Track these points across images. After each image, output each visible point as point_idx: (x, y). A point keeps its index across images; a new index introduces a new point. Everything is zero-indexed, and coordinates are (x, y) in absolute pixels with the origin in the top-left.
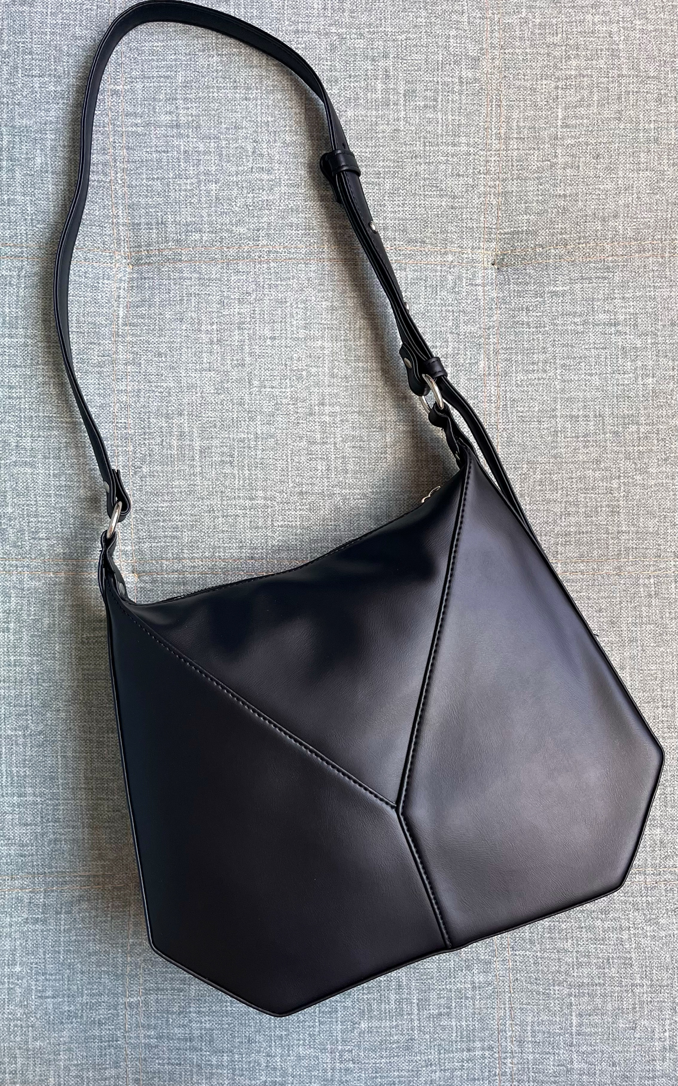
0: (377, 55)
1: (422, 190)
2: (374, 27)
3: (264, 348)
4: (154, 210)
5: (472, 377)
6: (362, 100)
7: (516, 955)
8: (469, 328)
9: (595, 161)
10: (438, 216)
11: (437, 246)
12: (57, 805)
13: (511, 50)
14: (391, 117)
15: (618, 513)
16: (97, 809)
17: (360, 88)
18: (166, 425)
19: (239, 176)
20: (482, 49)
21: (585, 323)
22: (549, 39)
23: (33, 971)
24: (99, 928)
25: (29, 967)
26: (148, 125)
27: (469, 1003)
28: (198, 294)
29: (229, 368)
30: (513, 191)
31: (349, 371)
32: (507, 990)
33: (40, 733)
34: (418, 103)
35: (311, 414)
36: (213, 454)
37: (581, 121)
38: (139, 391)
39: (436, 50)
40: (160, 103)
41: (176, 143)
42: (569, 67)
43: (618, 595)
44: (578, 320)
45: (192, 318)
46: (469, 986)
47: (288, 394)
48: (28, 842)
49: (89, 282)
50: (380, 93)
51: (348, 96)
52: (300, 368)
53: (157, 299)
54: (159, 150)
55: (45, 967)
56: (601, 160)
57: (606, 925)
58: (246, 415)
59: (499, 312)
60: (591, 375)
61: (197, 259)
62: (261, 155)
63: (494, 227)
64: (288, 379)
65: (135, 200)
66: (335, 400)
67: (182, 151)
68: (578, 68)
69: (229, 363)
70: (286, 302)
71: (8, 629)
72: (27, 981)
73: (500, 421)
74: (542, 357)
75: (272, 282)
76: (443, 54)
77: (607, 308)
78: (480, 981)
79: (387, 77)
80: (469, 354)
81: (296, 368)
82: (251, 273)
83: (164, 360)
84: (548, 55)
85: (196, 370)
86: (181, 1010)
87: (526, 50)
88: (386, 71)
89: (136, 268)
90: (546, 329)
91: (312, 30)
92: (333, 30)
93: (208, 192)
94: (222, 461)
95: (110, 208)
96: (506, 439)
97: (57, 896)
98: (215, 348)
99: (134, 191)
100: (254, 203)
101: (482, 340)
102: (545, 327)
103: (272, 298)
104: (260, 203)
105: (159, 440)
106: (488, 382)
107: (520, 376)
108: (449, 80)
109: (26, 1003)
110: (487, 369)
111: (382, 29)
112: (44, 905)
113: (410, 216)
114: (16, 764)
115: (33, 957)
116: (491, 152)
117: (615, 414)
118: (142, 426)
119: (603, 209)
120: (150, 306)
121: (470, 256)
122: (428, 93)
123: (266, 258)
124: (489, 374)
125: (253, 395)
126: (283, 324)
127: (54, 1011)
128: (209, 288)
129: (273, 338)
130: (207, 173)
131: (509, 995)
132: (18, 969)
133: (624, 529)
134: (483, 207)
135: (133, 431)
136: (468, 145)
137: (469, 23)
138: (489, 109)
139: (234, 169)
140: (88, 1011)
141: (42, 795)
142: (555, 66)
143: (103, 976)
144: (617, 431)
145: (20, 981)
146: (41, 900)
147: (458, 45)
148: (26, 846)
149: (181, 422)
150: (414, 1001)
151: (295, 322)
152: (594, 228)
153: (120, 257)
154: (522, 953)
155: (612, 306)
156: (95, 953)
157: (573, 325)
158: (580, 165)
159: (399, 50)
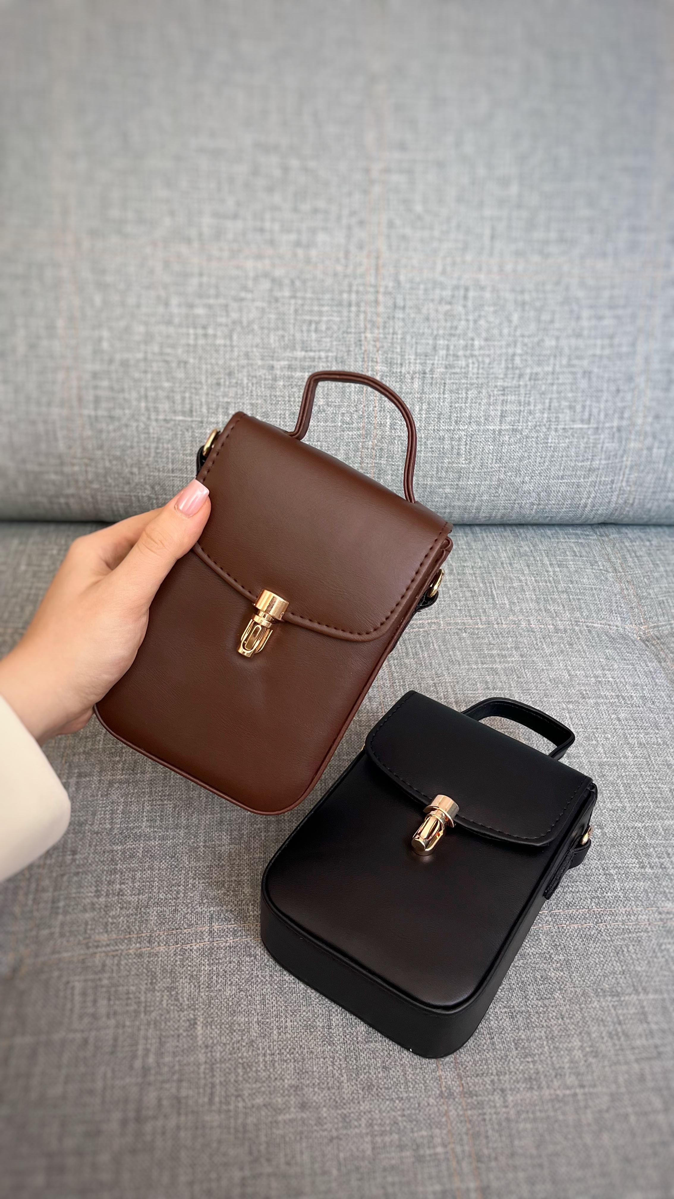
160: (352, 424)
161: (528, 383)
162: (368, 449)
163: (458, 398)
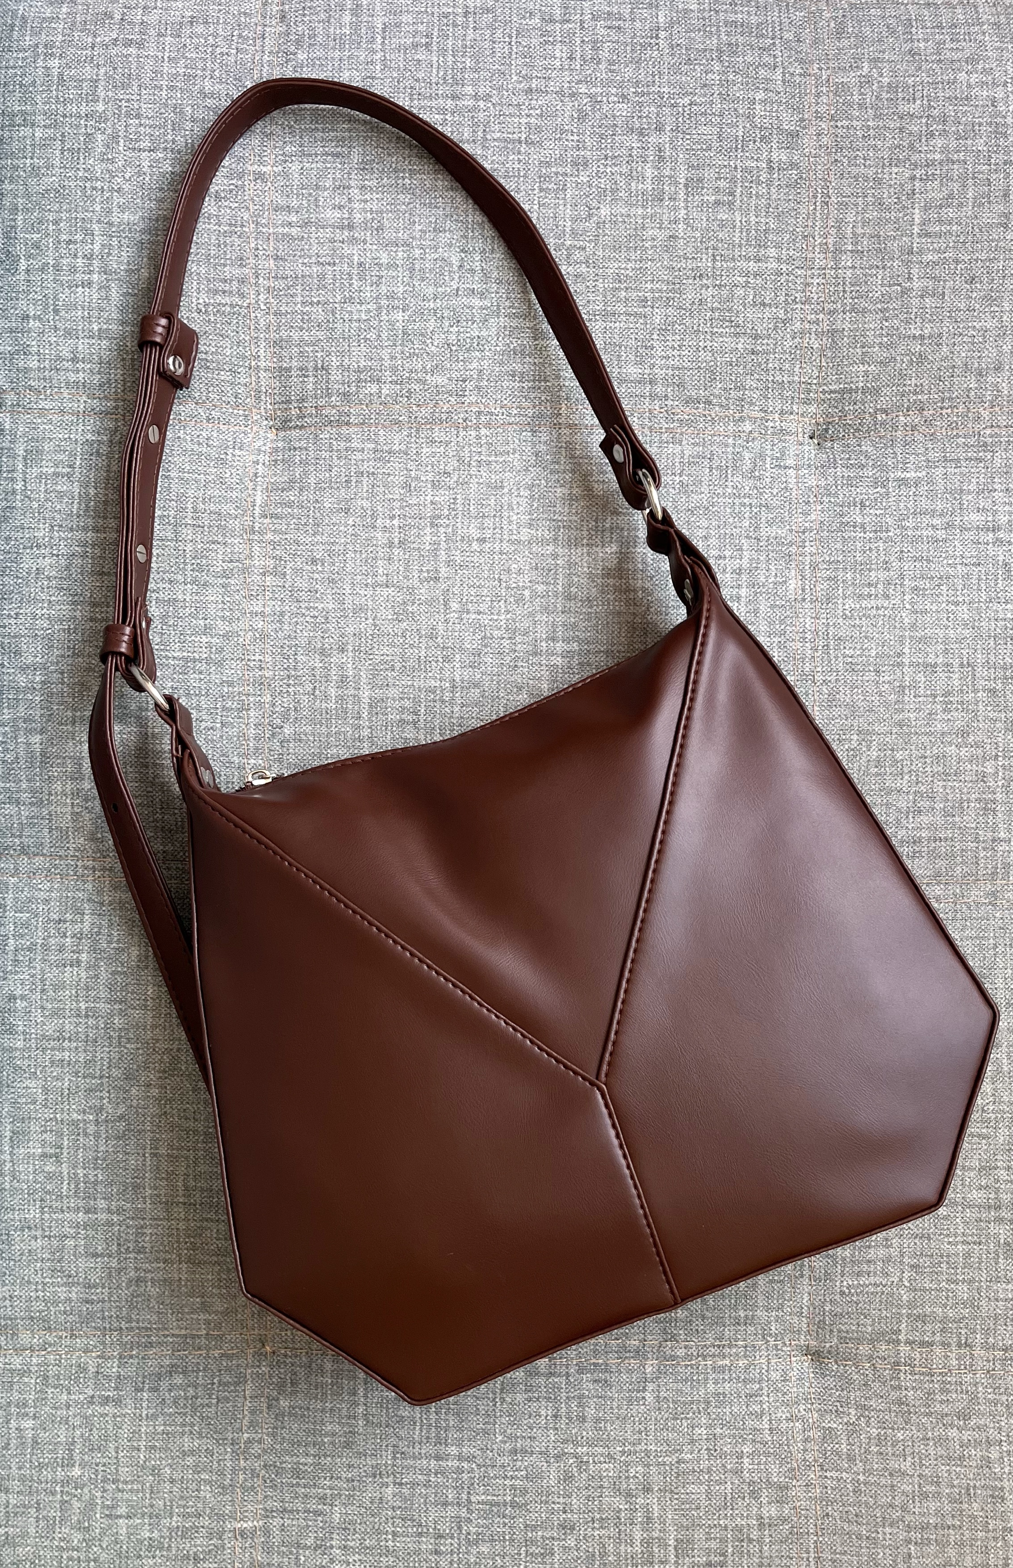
0: (646, 127)
1: (708, 325)
2: (643, 86)
3: (468, 554)
4: (311, 348)
5: (778, 603)
6: (623, 192)
7: (826, 1477)
8: (774, 531)
9: (968, 287)
10: (731, 365)
11: (729, 408)
12: (142, 1227)
13: (846, 123)
14: (665, 217)
15: (994, 810)
16: (201, 1235)
17: (621, 174)
18: (321, 665)
19: (438, 301)
20: (802, 120)
21: (949, 526)
22: (904, 108)
23: (99, 1477)
24: (198, 1414)
25: (93, 1471)
26: (306, 224)
27: (754, 1548)
28: (373, 473)
29: (416, 582)
30: (844, 329)
31: (593, 590)
32: (811, 1531)
33: (121, 1118)
34: (706, 198)
35: (535, 654)
36: (389, 709)
37: (948, 228)
38: (282, 614)
39: (735, 120)
40: (326, 193)
41: (347, 251)
42: (931, 148)
43: (992, 935)
44: (939, 522)
45: (362, 508)
46: (754, 1522)
47: (502, 623)
48: (97, 1281)
49: (214, 454)
50: (650, 182)
51: (603, 186)
52: (521, 584)
53: (312, 480)
54: (321, 261)
55: (117, 1471)
56: (978, 285)
57: (966, 1435)
58: (439, 653)
59: (819, 508)
60: (957, 604)
61: (372, 421)
62: (472, 271)
63: (815, 381)
64: (503, 602)
65: (284, 334)
66: (571, 633)
67: (355, 263)
68: (945, 149)
69: (416, 576)
70: (502, 487)
71: (78, 962)
72: (90, 1492)
73: (819, 669)
74: (883, 575)
75: (482, 457)
76: (744, 127)
77: (983, 504)
78: (770, 1515)
79: (661, 158)
80: (773, 569)
81: (514, 585)
82: (452, 444)
83: (320, 569)
84: (901, 130)
85: (366, 585)
86: (318, 1542)
87: (869, 123)
88: (660, 151)
89: (282, 434)
90: (890, 534)
91: (552, 88)
92: (583, 89)
93: (392, 323)
94: (402, 721)
95: (246, 344)
96: (826, 696)
97: (138, 1364)
98: (396, 553)
99: (283, 321)
100: (459, 340)
101: (793, 549)
102: (887, 531)
103: (481, 481)
104: (468, 340)
105: (309, 688)
106: (801, 610)
107: (850, 603)
108: (752, 165)
109: (86, 1524)
110: (800, 592)
111: (655, 89)
112: (119, 1377)
113: (689, 364)
114: (84, 1164)
115: (99, 1455)
116: (813, 271)
117: (992, 663)
118: (285, 666)
119: (979, 357)
120: (301, 490)
121: (777, 424)
122: (722, 184)
123: (475, 421)
124: (804, 600)
125: (451, 624)
126: (497, 519)
127: (129, 1537)
128: (389, 465)
129: (482, 540)
130: (391, 296)
131: (815, 1538)
132: (76, 1472)
133: (1002, 835)
134: (798, 352)
135: (271, 673)
136: (779, 260)
137: (784, 81)
138: (811, 208)
139: (431, 290)
140: (178, 1540)
141: (119, 1211)
142: (911, 146)
143: (202, 1487)
144: (995, 688)
145: (79, 1491)
146: (114, 1370)
147: (768, 114)
148: (94, 1286)
149: (343, 661)
150: (670, 1543)
151: (515, 517)
152: (965, 385)
153: (259, 416)
154: (834, 1474)
155: (990, 502)
156: (192, 1452)
157: (930, 529)
158: (946, 292)
159: (680, 119)
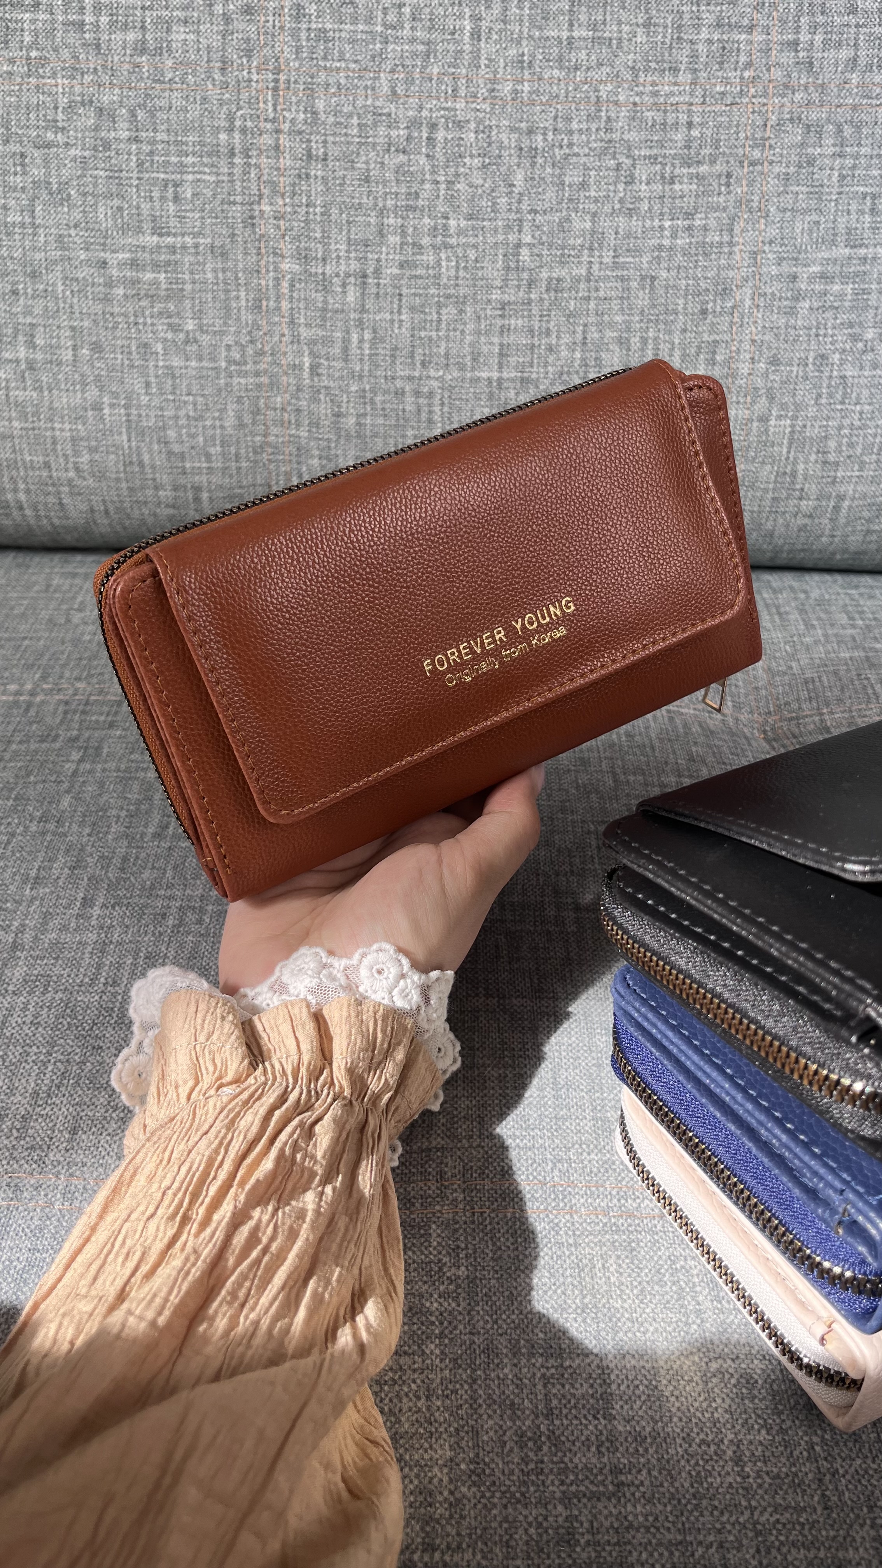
160: (246, 363)
161: (545, 296)
162: (275, 409)
163: (425, 321)
